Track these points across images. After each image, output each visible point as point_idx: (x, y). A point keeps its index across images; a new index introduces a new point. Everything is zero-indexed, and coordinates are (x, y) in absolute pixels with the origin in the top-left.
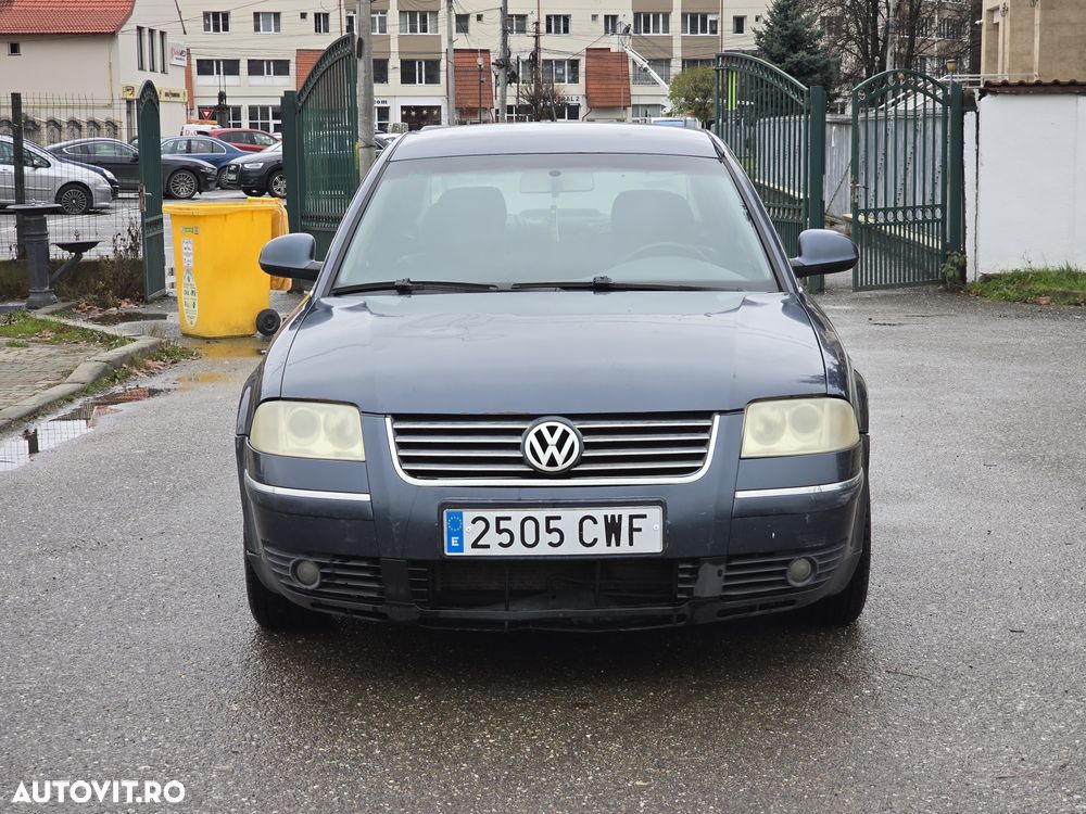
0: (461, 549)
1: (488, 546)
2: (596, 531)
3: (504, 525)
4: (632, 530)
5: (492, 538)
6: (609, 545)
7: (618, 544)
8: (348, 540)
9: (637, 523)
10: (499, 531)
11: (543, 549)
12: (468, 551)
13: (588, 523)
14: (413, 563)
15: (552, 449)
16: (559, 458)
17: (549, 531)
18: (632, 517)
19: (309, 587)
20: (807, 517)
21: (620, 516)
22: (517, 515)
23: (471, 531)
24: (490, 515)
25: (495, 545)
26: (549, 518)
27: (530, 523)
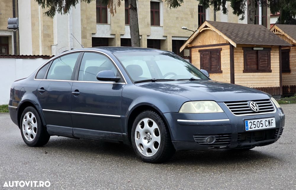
0: (248, 129)
1: (252, 128)
2: (267, 123)
3: (254, 123)
4: (272, 123)
5: (253, 126)
7: (270, 126)
8: (225, 130)
10: (254, 125)
11: (260, 128)
12: (249, 130)
14: (239, 133)
15: (255, 107)
17: (261, 124)
18: (271, 120)
19: (211, 143)
22: (256, 121)
23: (249, 125)
24: (252, 121)
25: (253, 128)
26: (261, 121)
27: (258, 122)
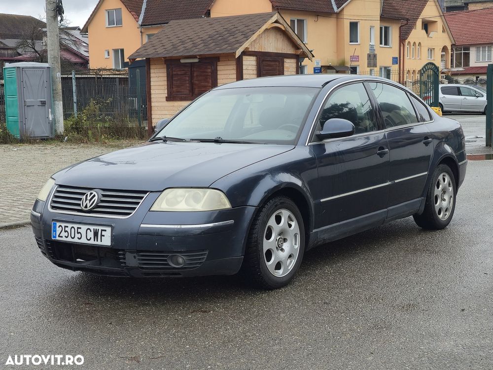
0: (55, 237)
1: (62, 237)
2: (91, 235)
3: (66, 229)
4: (102, 236)
5: (64, 234)
6: (94, 241)
7: (97, 241)
9: (103, 233)
10: (65, 232)
11: (76, 240)
12: (58, 238)
13: (89, 231)
14: (47, 241)
15: (88, 201)
16: (88, 206)
17: (78, 233)
18: (102, 230)
20: (173, 238)
21: (98, 229)
22: (70, 225)
23: (59, 230)
24: (63, 225)
25: (64, 237)
26: (78, 228)
27: (73, 229)
